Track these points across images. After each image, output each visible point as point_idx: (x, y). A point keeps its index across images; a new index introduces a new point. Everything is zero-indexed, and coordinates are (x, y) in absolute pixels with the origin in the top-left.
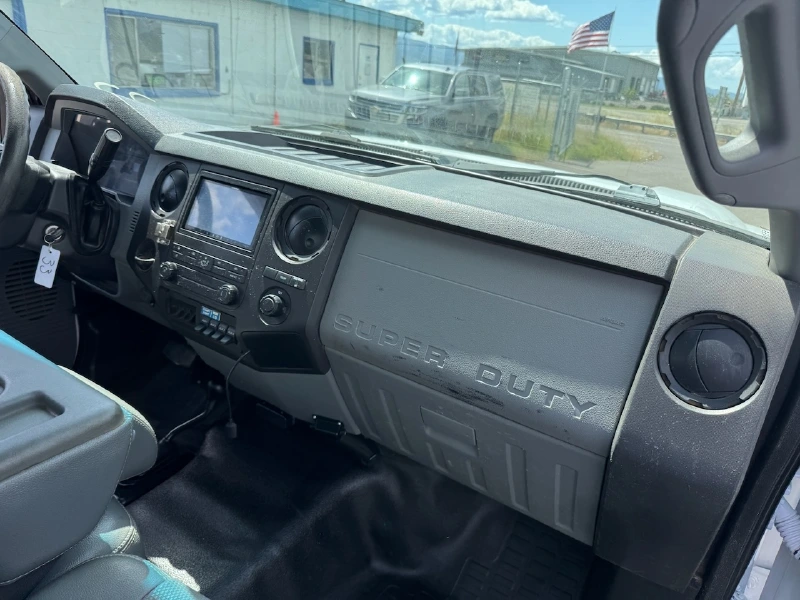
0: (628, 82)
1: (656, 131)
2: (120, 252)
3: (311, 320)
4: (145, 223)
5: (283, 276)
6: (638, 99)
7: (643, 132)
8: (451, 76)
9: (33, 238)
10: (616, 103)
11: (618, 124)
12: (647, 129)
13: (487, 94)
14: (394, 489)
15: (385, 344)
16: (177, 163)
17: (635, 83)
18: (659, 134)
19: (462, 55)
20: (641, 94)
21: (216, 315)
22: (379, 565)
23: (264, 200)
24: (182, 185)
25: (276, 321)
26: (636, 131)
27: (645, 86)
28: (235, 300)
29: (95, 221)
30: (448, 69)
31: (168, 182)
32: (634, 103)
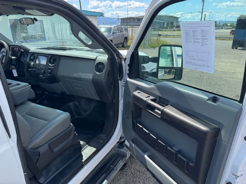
0: (170, 23)
1: (178, 37)
2: (25, 70)
3: (55, 73)
4: (29, 64)
5: (51, 67)
6: (173, 28)
7: (174, 37)
8: (112, 28)
9: (10, 69)
10: (167, 30)
11: (166, 36)
12: (175, 37)
13: (123, 32)
14: (77, 103)
15: (66, 74)
16: (33, 54)
17: (172, 23)
18: (178, 38)
19: (120, 20)
20: (174, 26)
21: (42, 76)
22: (76, 116)
23: (47, 57)
24: (34, 57)
25: (50, 74)
26: (172, 37)
27: (175, 24)
28: (44, 72)
29: (20, 65)
30: (111, 26)
31: (32, 57)
32: (172, 29)
